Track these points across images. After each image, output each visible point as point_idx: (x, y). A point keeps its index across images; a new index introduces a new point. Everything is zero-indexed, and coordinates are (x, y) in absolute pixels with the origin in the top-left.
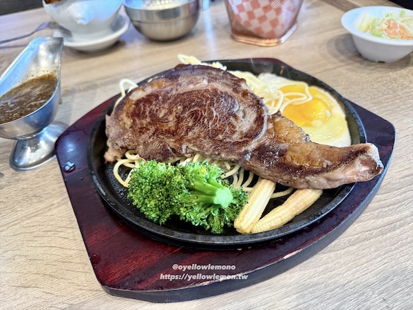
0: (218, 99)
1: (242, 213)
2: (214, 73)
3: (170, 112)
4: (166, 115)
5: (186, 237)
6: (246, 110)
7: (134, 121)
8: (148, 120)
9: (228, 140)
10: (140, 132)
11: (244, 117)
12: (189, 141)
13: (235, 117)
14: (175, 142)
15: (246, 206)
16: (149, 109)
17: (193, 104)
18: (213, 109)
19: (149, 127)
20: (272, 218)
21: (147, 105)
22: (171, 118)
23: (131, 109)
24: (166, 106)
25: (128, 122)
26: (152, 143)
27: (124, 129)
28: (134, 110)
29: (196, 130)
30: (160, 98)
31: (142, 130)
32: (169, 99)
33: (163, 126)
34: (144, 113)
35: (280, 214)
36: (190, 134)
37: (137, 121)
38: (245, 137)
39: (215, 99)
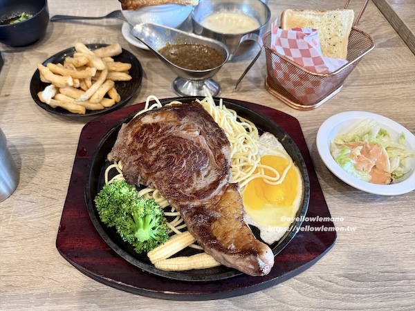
0: (194, 154)
1: (156, 249)
2: (210, 126)
3: (156, 148)
4: (153, 149)
5: (113, 246)
6: (212, 171)
7: (134, 141)
8: (142, 146)
9: (180, 191)
10: (132, 152)
11: (205, 177)
12: (154, 179)
13: (199, 174)
14: (146, 174)
15: (162, 246)
16: (147, 136)
17: (174, 150)
18: (185, 161)
19: (138, 152)
20: (172, 263)
21: (148, 132)
22: (154, 153)
23: (137, 130)
24: (159, 140)
25: (130, 139)
26: (134, 166)
27: (125, 143)
28: (138, 132)
29: (163, 173)
30: (160, 130)
32: (164, 135)
33: (146, 157)
34: (143, 138)
35: (180, 263)
36: (158, 173)
37: (135, 143)
38: (194, 194)
39: (192, 152)
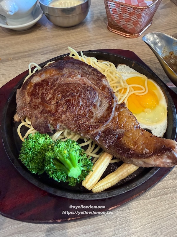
0: (85, 92)
1: (88, 177)
3: (53, 98)
4: (50, 99)
6: (103, 100)
7: (32, 99)
8: (40, 100)
9: (87, 123)
10: (34, 108)
11: (100, 106)
12: (62, 122)
13: (95, 106)
14: (54, 120)
16: (41, 92)
17: (68, 94)
18: (80, 99)
19: (40, 106)
21: (41, 89)
22: (53, 102)
23: (31, 90)
24: (52, 91)
25: (28, 99)
26: (40, 117)
27: (25, 103)
28: (32, 91)
29: (68, 114)
30: (50, 84)
31: (35, 107)
32: (54, 86)
33: (47, 107)
34: (38, 94)
36: (63, 116)
37: (34, 100)
38: (98, 122)
39: (83, 91)
